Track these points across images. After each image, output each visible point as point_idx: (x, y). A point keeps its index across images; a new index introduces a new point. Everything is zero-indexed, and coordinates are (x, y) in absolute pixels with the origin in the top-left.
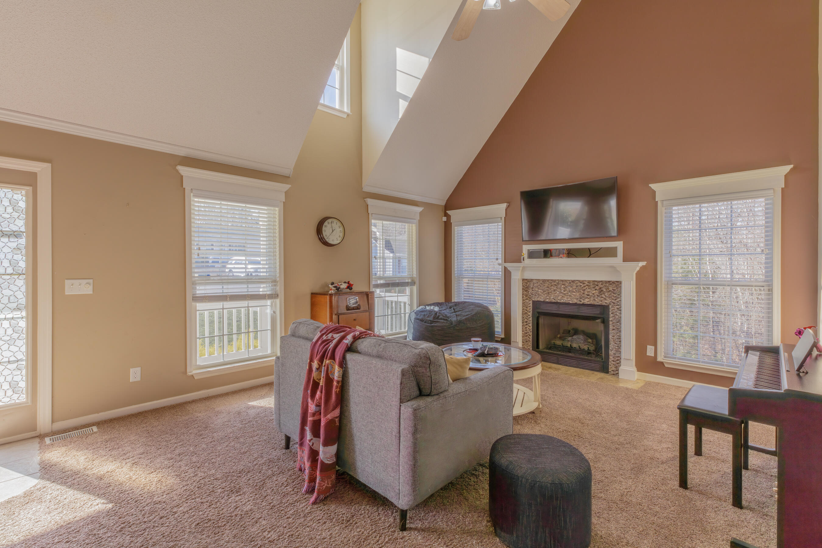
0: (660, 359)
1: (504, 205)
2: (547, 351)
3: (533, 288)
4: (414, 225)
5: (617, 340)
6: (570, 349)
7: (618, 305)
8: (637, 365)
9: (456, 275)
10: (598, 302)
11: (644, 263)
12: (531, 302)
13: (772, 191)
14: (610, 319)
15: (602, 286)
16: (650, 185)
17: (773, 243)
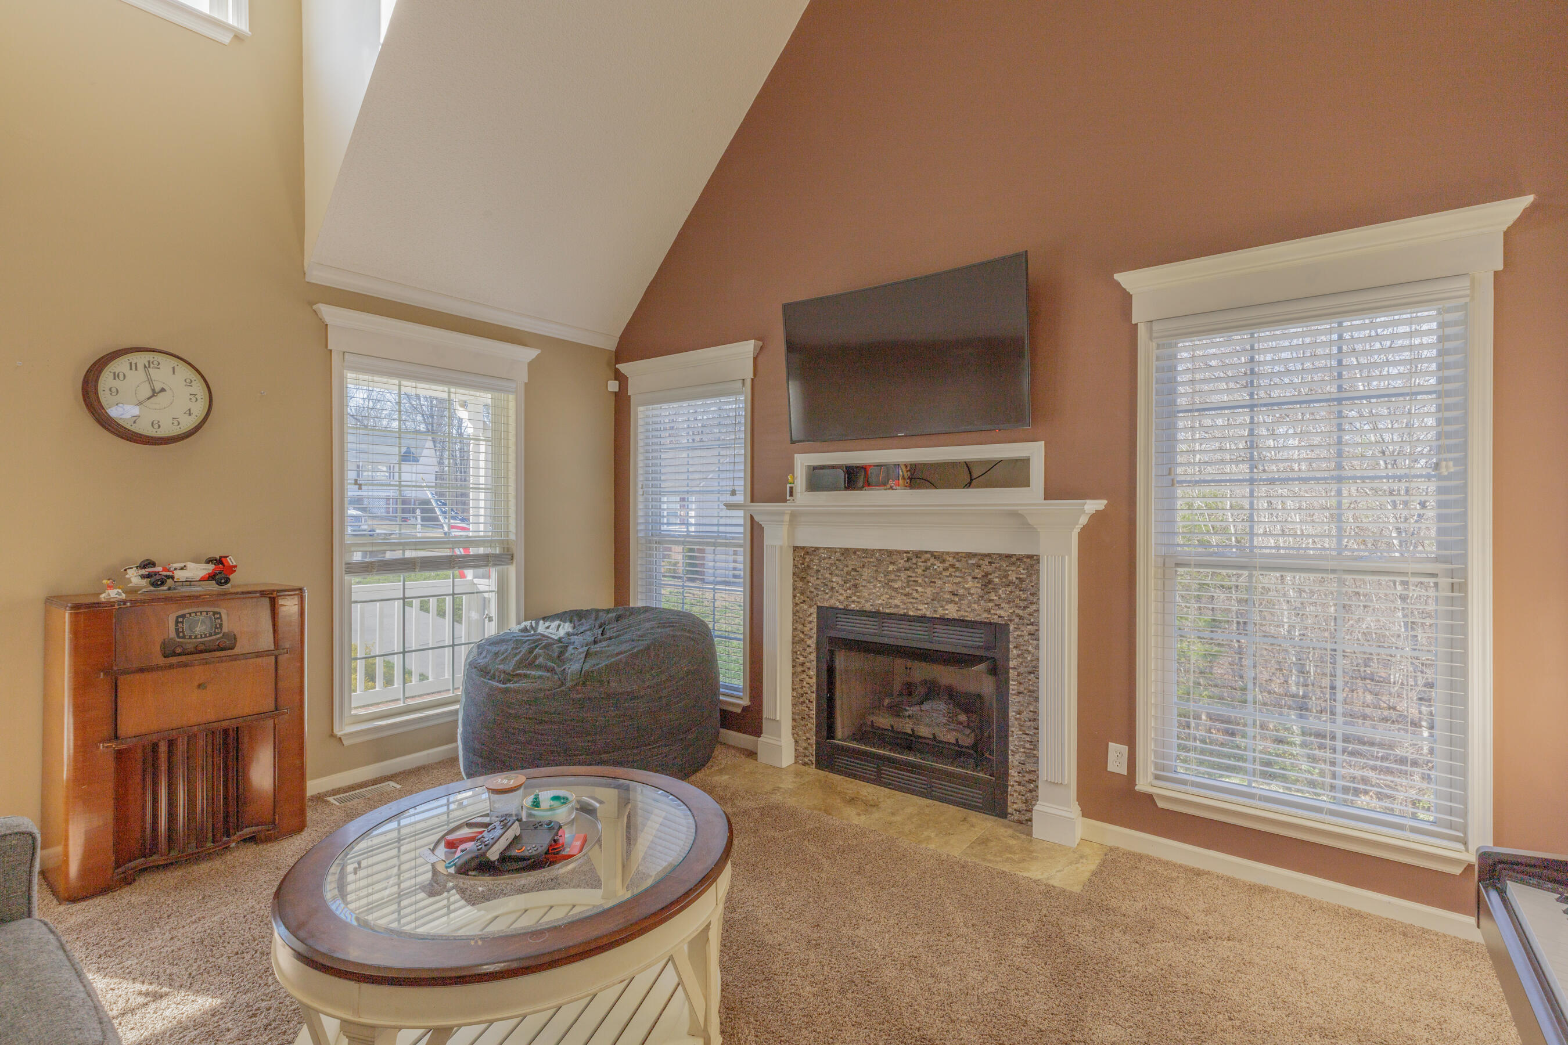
0: (1144, 784)
1: (748, 347)
2: (854, 745)
3: (818, 571)
4: (512, 397)
5: (1028, 724)
6: (909, 742)
7: (1032, 624)
8: (1081, 798)
9: (641, 534)
10: (976, 612)
11: (1100, 504)
12: (814, 610)
13: (1466, 283)
14: (1012, 664)
15: (989, 569)
16: (1117, 277)
17: (1466, 442)
